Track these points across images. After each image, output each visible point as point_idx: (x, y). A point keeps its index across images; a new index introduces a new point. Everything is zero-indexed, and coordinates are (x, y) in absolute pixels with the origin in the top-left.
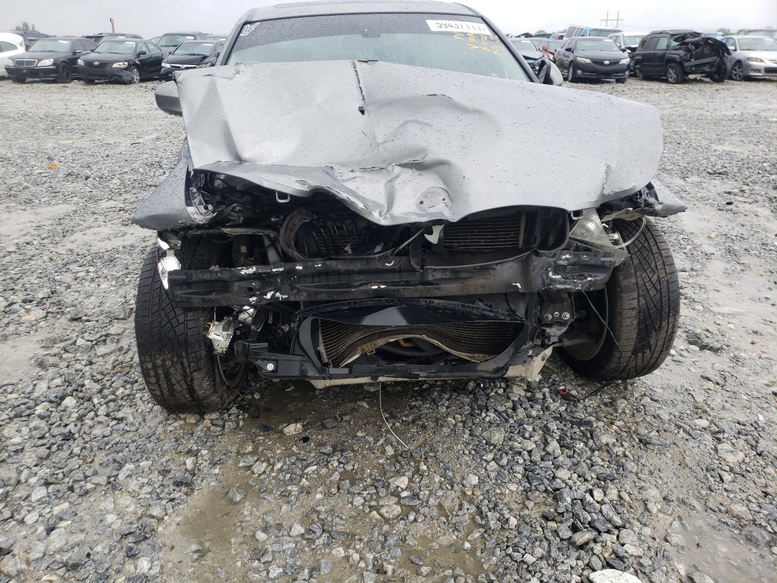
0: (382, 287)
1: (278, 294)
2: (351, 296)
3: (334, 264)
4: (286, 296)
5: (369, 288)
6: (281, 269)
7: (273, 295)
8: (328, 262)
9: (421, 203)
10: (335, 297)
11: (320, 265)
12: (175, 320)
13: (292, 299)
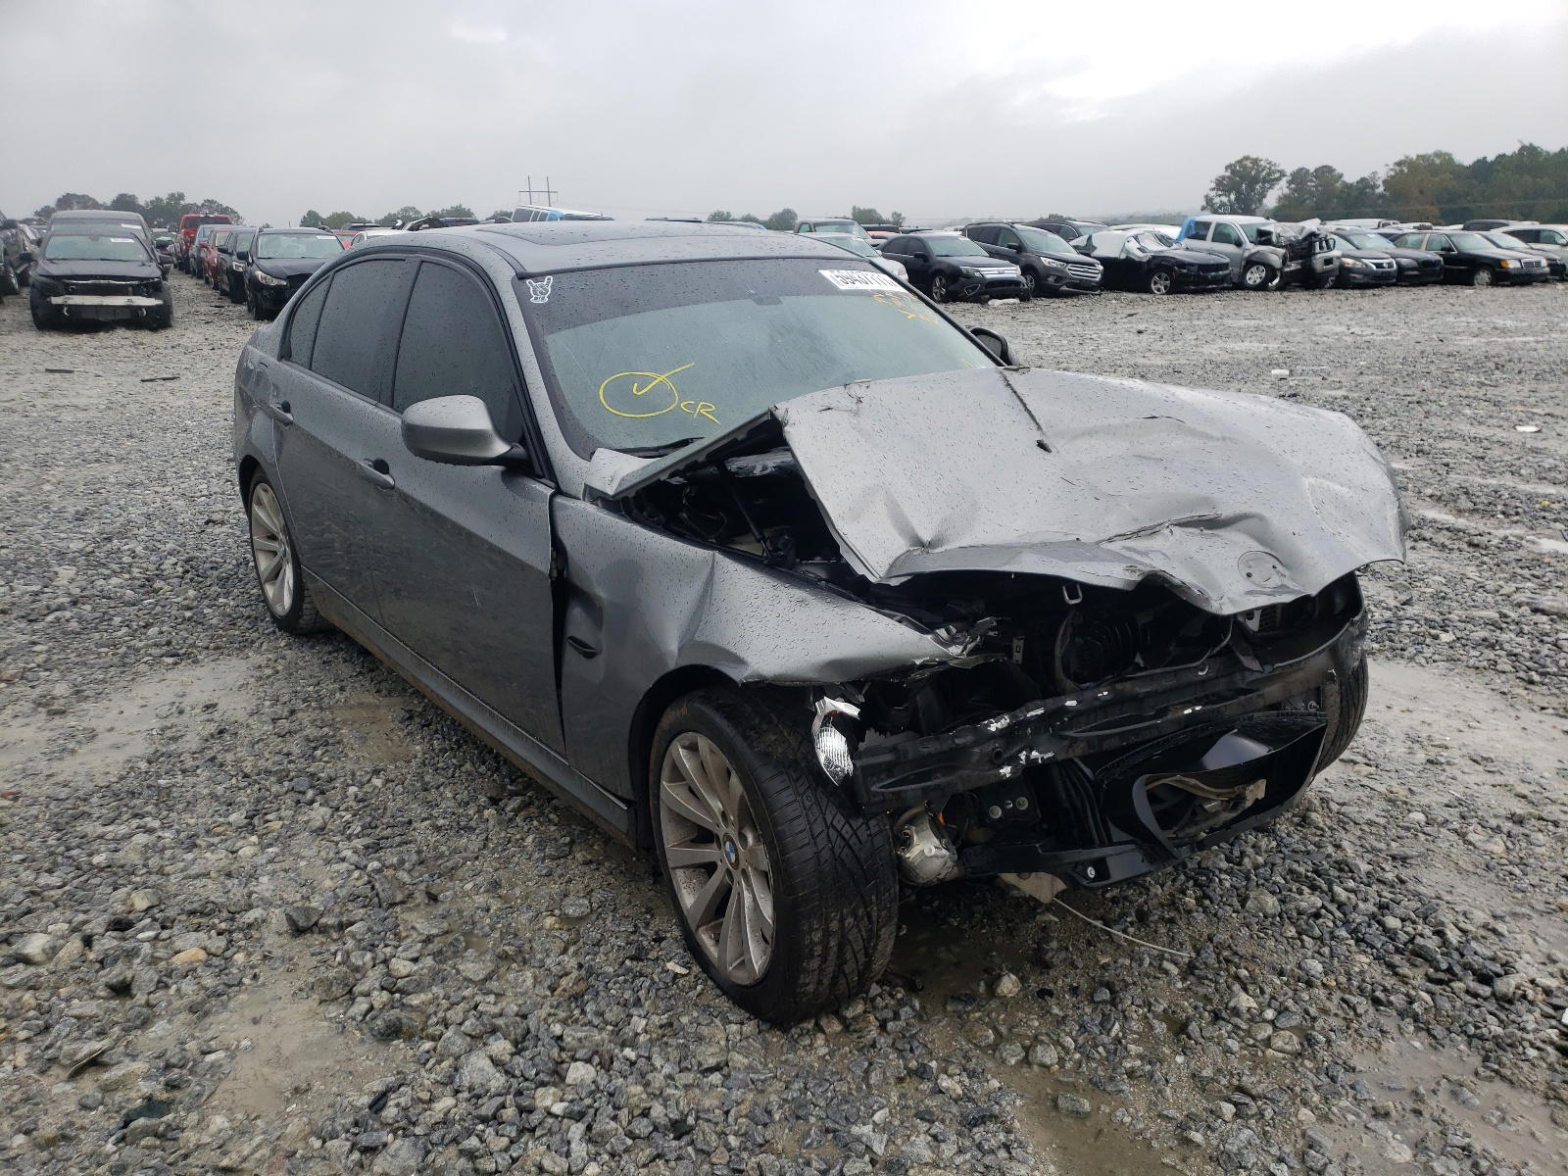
0: (1198, 708)
1: (1035, 754)
2: (1156, 733)
3: (1127, 687)
4: (1050, 755)
5: (1179, 714)
6: (1040, 712)
7: (1027, 757)
8: (1119, 686)
9: (1249, 575)
10: (1133, 739)
11: (1105, 693)
12: (854, 839)
13: (1062, 757)
